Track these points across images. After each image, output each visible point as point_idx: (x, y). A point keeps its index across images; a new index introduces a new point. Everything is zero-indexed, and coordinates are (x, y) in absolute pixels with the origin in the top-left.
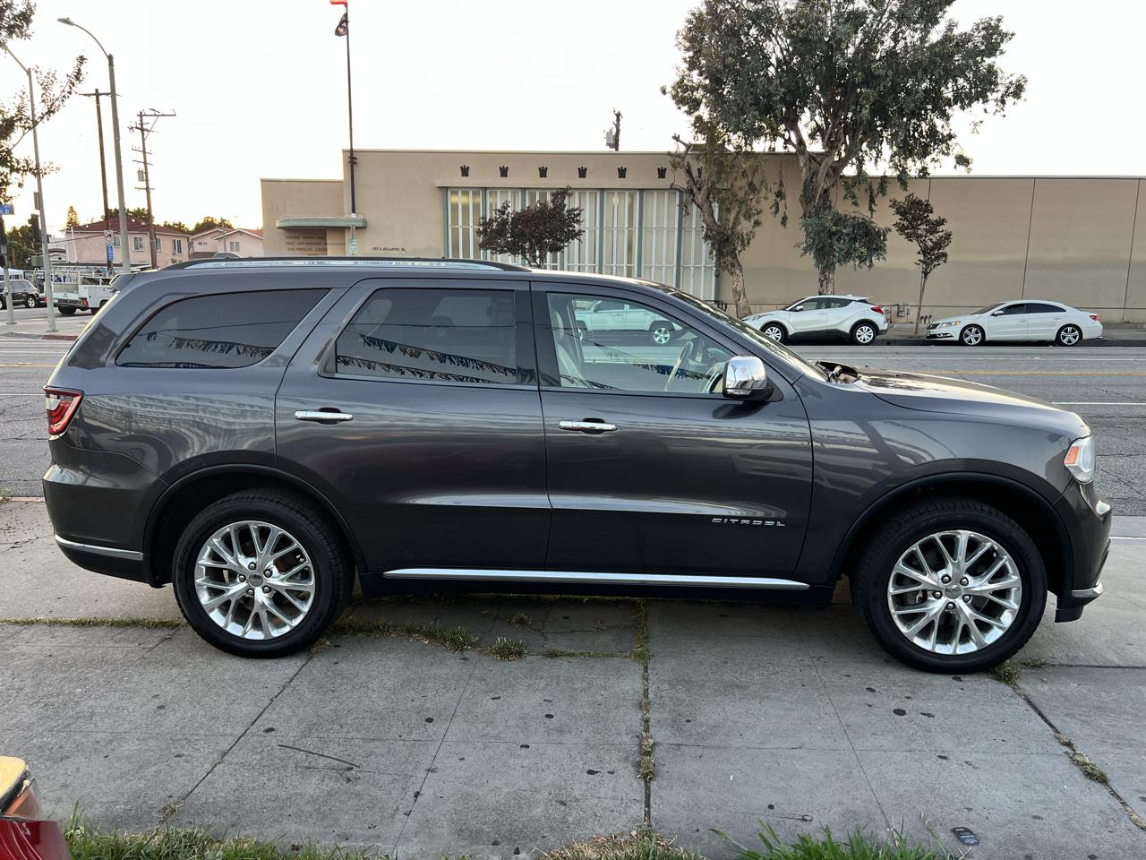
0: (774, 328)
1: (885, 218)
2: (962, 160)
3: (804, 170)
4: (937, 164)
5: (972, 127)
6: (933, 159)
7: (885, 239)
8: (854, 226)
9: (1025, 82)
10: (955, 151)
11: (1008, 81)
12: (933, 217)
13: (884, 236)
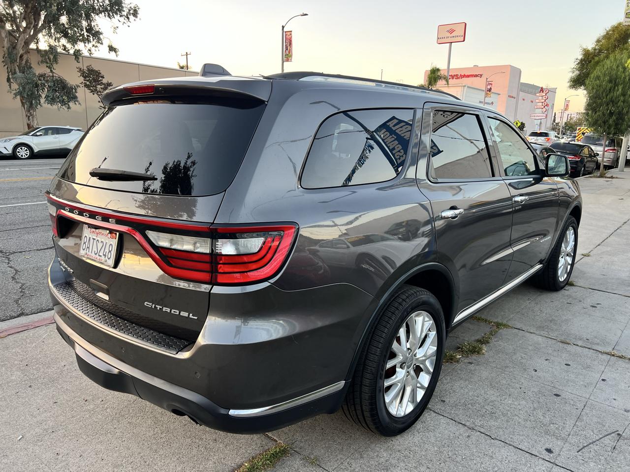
0: (23, 148)
1: (73, 79)
2: (112, 49)
3: (6, 40)
4: (96, 49)
5: (113, 29)
6: (93, 46)
7: (76, 92)
8: (54, 81)
9: (138, 9)
10: (106, 43)
11: (129, 6)
12: (105, 81)
13: (76, 90)
